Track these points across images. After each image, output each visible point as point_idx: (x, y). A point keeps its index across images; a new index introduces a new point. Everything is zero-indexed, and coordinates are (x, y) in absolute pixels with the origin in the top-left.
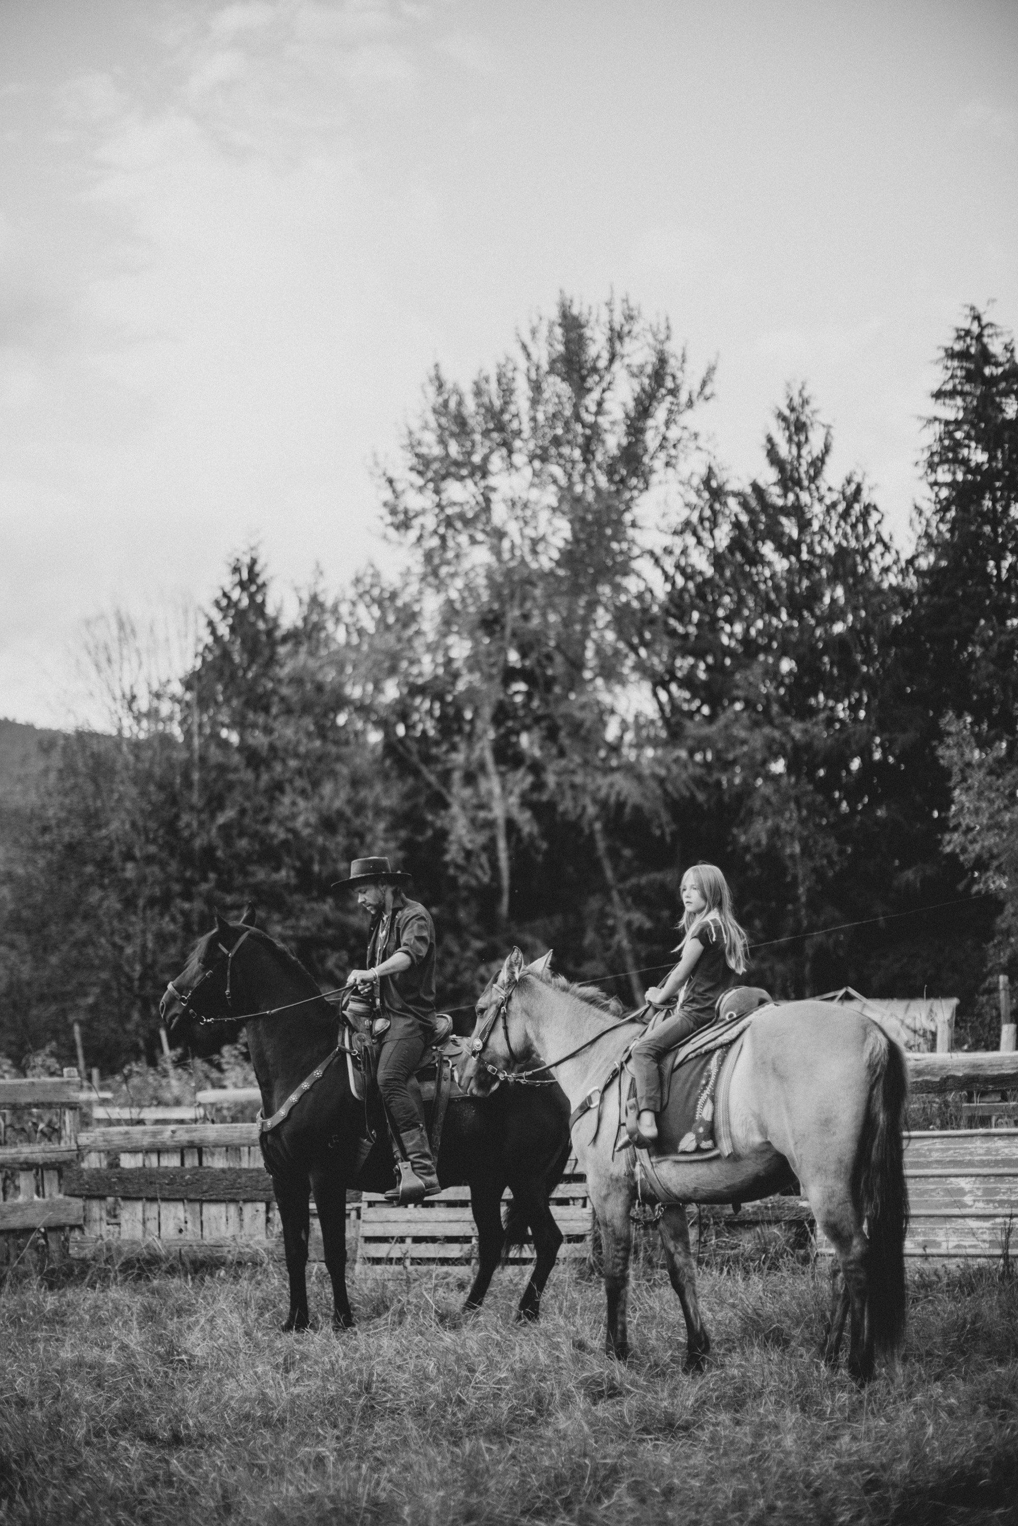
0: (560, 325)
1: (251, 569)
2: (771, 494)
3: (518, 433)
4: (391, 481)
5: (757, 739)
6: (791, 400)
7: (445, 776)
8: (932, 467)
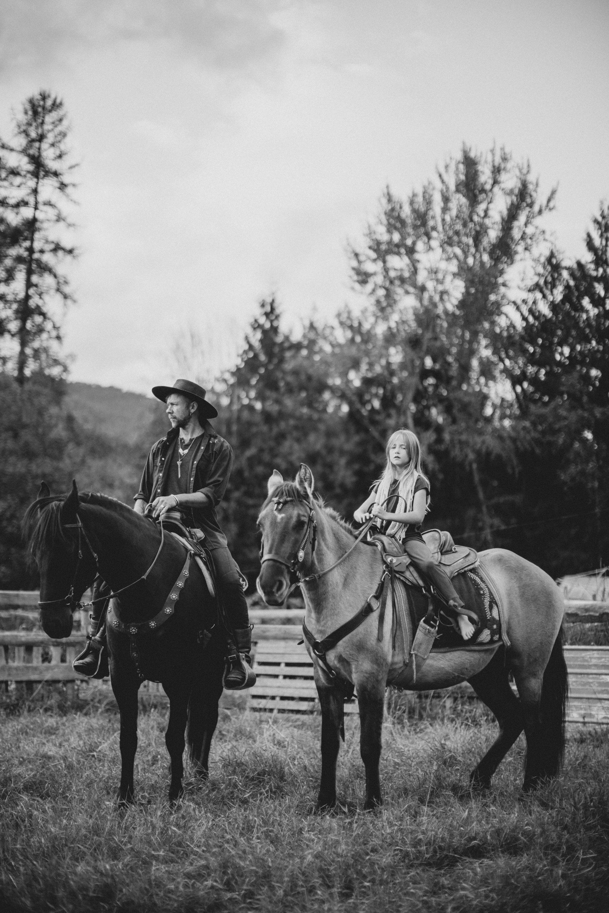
0: (463, 163)
1: (272, 304)
2: (588, 270)
3: (434, 228)
4: (357, 255)
5: (573, 417)
6: (603, 211)
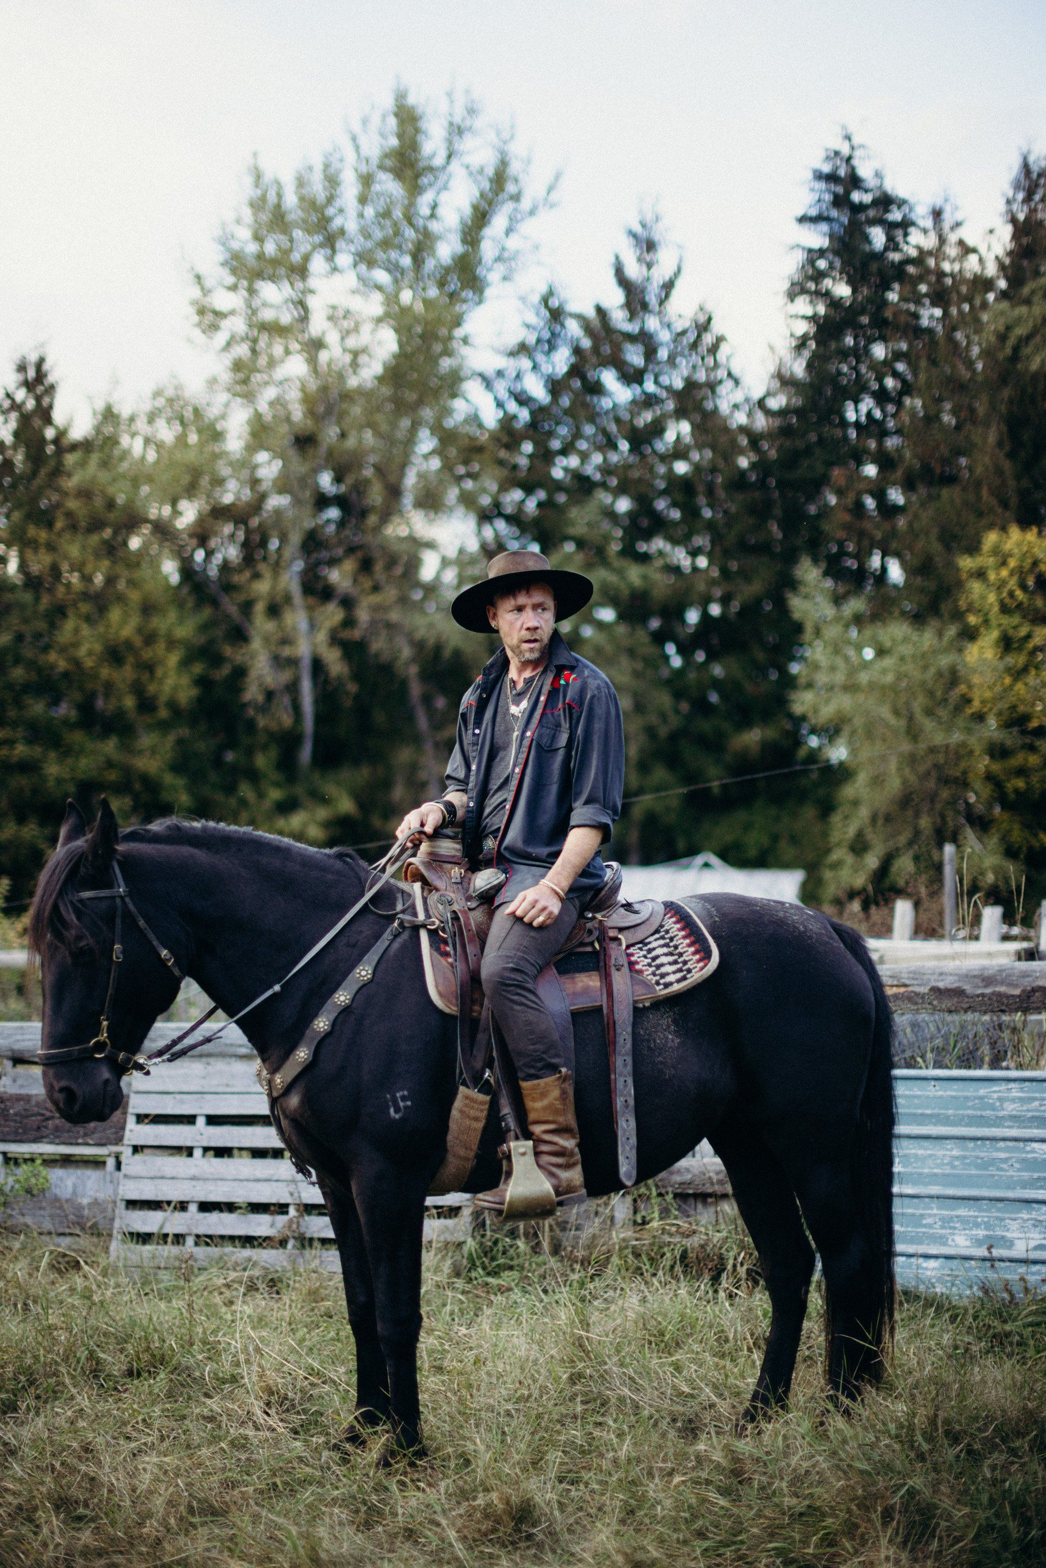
0: (394, 115)
1: (38, 368)
2: (616, 320)
3: (342, 232)
4: (198, 278)
6: (643, 215)
7: (247, 607)
8: (792, 296)
